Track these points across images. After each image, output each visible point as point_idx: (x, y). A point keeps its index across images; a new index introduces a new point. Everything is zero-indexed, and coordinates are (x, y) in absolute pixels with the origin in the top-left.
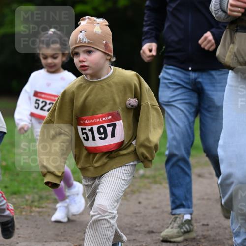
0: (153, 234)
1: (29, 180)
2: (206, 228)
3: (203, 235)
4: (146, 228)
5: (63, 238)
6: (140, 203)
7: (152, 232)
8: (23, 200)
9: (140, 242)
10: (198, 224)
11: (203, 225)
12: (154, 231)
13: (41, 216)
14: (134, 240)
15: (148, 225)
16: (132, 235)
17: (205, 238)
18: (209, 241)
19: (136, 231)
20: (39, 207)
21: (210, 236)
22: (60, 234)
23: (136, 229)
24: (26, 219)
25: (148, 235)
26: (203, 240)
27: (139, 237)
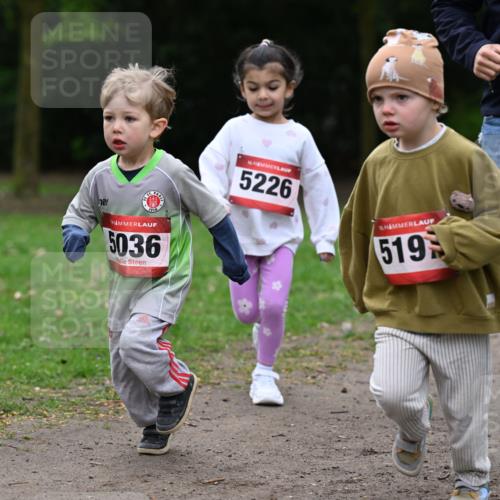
0: (373, 457)
4: (360, 444)
6: (344, 391)
7: (372, 452)
9: (347, 472)
12: (376, 449)
14: (335, 469)
15: (362, 437)
16: (329, 458)
19: (338, 450)
23: (339, 445)
25: (362, 458)
27: (346, 463)
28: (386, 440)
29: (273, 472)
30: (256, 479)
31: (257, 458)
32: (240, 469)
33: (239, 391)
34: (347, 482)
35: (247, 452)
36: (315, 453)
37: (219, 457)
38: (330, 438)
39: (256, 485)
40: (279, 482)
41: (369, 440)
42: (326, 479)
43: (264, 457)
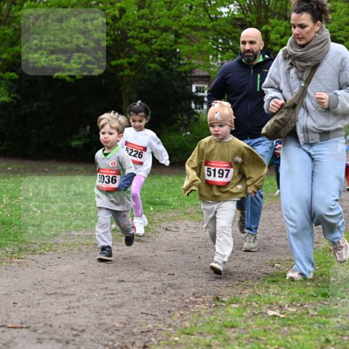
0: (123, 283)
1: (10, 233)
2: (172, 277)
3: (169, 284)
4: (117, 278)
5: (40, 287)
7: (123, 281)
8: (4, 251)
9: (111, 290)
10: (165, 274)
11: (169, 274)
12: (124, 280)
13: (20, 266)
14: (106, 288)
15: (118, 275)
16: (104, 283)
17: (171, 286)
18: (175, 289)
19: (108, 280)
20: (18, 259)
21: (175, 284)
22: (37, 282)
23: (108, 278)
24: (6, 269)
25: (118, 284)
26: (169, 288)
27: (111, 285)
28: (129, 276)
29: (79, 289)
30: (71, 293)
31: (72, 283)
32: (64, 288)
33: (65, 254)
34: (112, 294)
35: (68, 281)
36: (98, 281)
37: (55, 283)
38: (104, 275)
39: (71, 295)
40: (82, 294)
41: (122, 276)
42: (102, 293)
43: (75, 283)
